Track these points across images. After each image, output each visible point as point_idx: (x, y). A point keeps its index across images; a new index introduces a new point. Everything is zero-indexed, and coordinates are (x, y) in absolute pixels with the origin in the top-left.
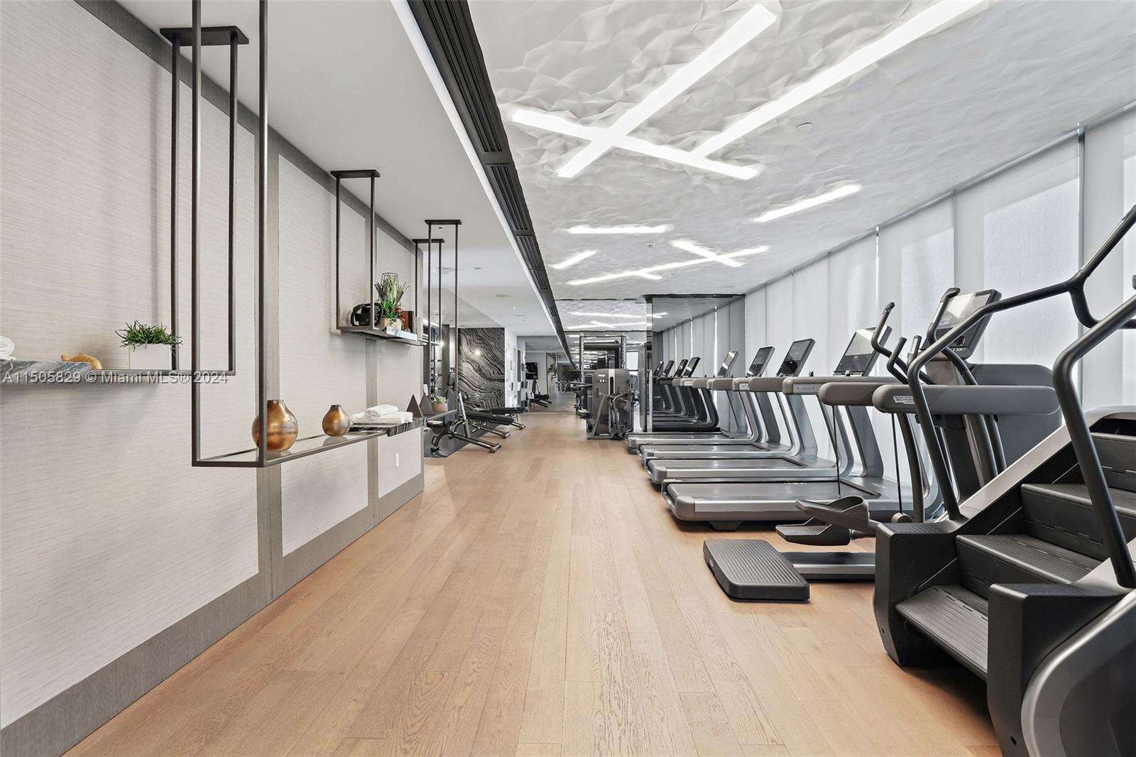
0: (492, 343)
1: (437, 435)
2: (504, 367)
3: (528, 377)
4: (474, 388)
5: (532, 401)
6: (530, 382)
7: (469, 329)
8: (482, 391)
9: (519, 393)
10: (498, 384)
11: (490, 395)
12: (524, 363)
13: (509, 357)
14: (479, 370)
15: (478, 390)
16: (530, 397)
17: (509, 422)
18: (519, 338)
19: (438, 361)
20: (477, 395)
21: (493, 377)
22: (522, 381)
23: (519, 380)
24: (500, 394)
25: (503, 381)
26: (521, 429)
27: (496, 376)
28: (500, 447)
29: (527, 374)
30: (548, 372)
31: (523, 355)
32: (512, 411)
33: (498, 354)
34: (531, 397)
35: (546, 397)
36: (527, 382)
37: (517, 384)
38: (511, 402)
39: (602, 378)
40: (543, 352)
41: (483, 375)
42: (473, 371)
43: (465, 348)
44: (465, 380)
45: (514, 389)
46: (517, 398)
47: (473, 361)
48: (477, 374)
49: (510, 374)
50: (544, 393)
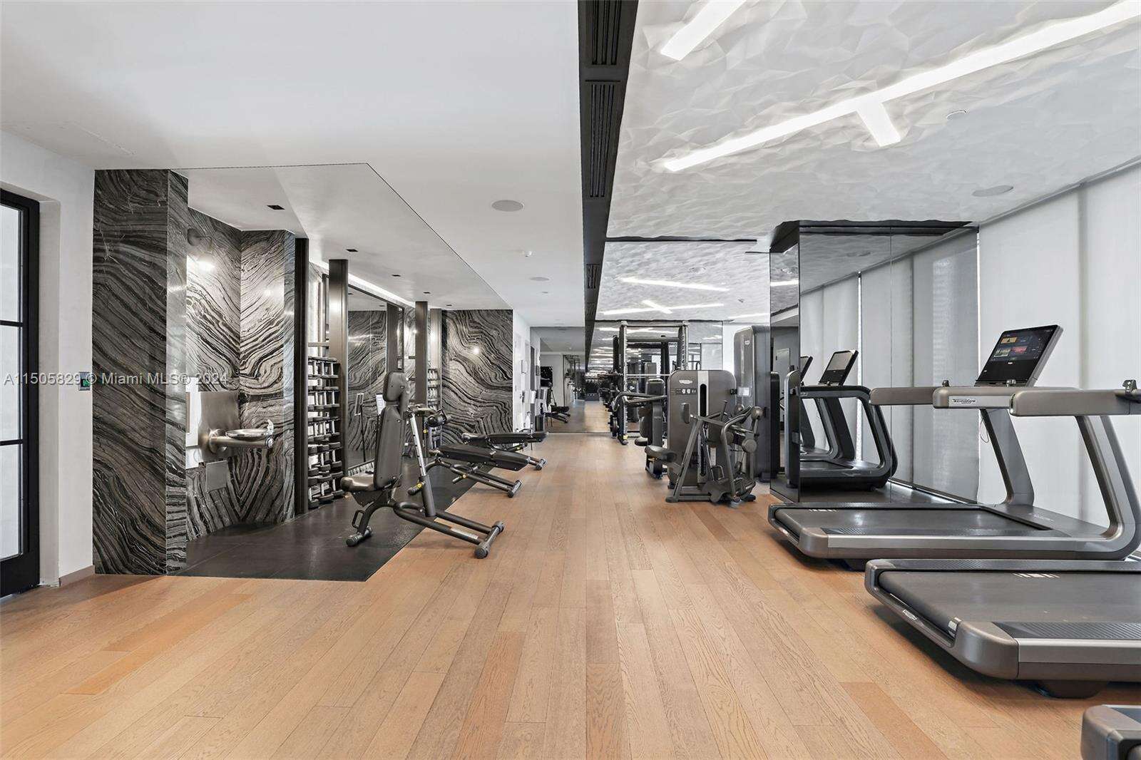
0: (494, 333)
1: (364, 509)
2: (511, 368)
3: (543, 384)
4: (466, 399)
5: (548, 415)
6: (545, 389)
7: (459, 311)
8: (478, 404)
9: (532, 406)
10: (503, 395)
11: (490, 410)
12: (539, 365)
13: (519, 357)
14: (474, 373)
15: (472, 402)
16: (545, 410)
17: (518, 464)
18: (534, 329)
19: (410, 358)
20: (471, 410)
21: (495, 383)
22: (536, 388)
23: (532, 388)
24: (505, 411)
25: (510, 389)
26: (538, 469)
27: (500, 381)
28: (501, 531)
29: (541, 381)
30: (565, 378)
31: (537, 355)
32: (523, 439)
33: (503, 349)
34: (548, 410)
35: (564, 409)
36: (542, 391)
37: (530, 395)
38: (521, 422)
39: (686, 387)
40: (560, 353)
41: (481, 381)
42: (465, 374)
43: (453, 341)
44: (454, 388)
45: (526, 400)
46: (529, 414)
47: (465, 359)
48: (470, 379)
49: (521, 380)
50: (560, 404)
